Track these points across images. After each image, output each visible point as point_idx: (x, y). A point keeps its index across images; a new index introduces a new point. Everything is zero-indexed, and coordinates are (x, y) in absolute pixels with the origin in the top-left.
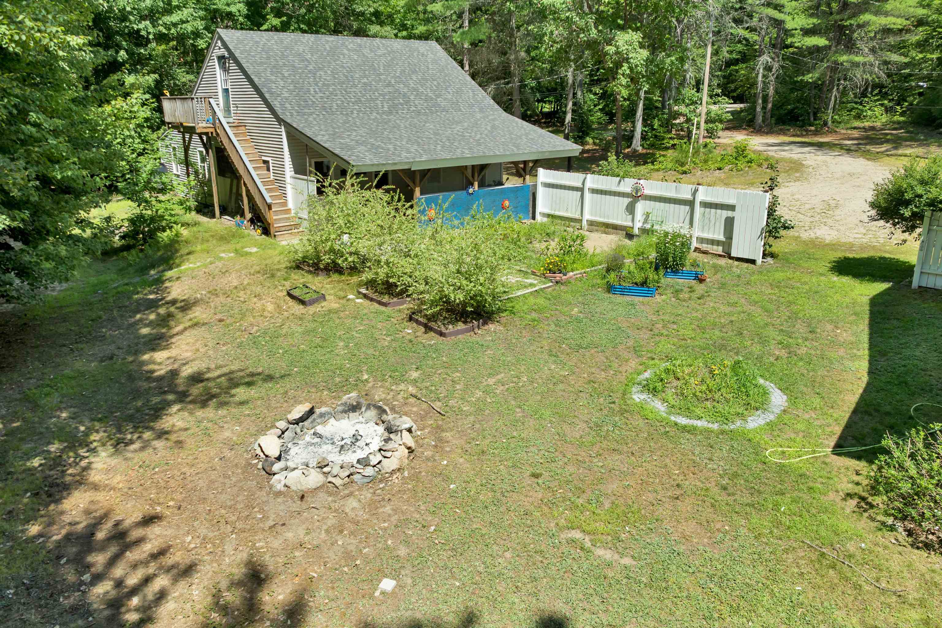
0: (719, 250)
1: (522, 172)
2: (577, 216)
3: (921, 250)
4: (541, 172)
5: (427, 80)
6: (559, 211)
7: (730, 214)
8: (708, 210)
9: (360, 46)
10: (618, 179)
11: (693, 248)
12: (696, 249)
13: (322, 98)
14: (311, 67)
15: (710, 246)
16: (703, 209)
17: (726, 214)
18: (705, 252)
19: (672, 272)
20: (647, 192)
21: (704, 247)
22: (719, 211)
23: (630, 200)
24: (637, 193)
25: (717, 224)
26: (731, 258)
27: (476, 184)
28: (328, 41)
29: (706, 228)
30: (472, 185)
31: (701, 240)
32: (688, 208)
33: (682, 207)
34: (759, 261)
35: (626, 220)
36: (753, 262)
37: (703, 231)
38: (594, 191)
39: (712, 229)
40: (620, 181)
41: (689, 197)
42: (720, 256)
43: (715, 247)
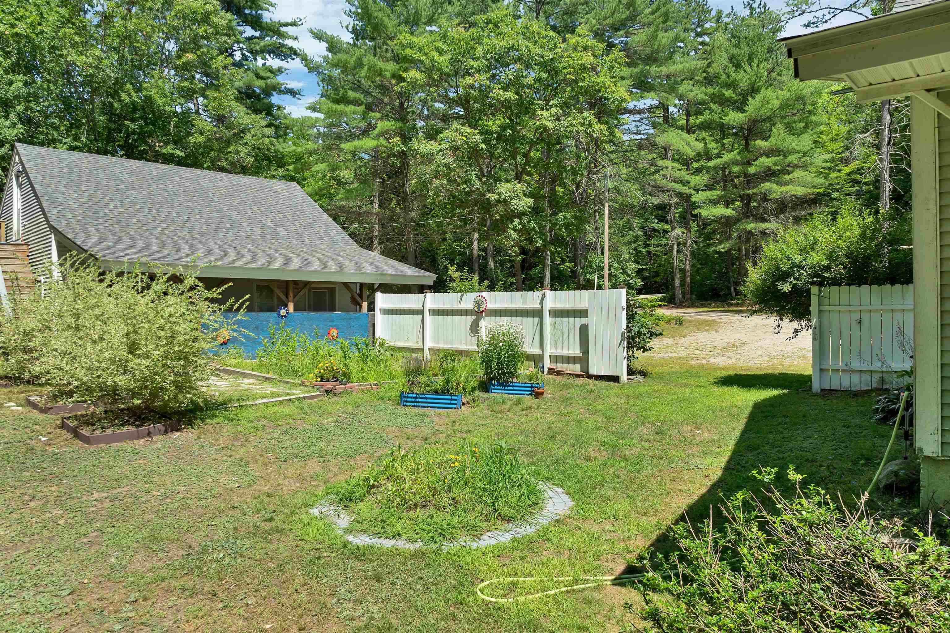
0: (577, 368)
1: (358, 299)
2: (420, 345)
3: (814, 339)
4: (379, 296)
5: (271, 212)
6: (399, 341)
7: (584, 321)
8: (559, 319)
9: (198, 176)
10: (460, 294)
11: (546, 370)
12: (551, 371)
13: (120, 213)
14: (123, 186)
15: (565, 365)
16: (553, 319)
17: (579, 321)
18: (560, 373)
19: (500, 384)
20: (491, 305)
21: (560, 366)
22: (571, 319)
23: (474, 317)
24: (479, 308)
25: (571, 335)
26: (590, 377)
27: (291, 306)
28: (158, 168)
29: (559, 343)
30: (286, 306)
31: (555, 359)
32: (537, 319)
33: (531, 319)
34: (624, 377)
35: (471, 344)
36: (616, 379)
37: (556, 347)
38: (436, 312)
39: (566, 344)
40: (462, 296)
41: (537, 306)
42: (577, 376)
43: (571, 366)
